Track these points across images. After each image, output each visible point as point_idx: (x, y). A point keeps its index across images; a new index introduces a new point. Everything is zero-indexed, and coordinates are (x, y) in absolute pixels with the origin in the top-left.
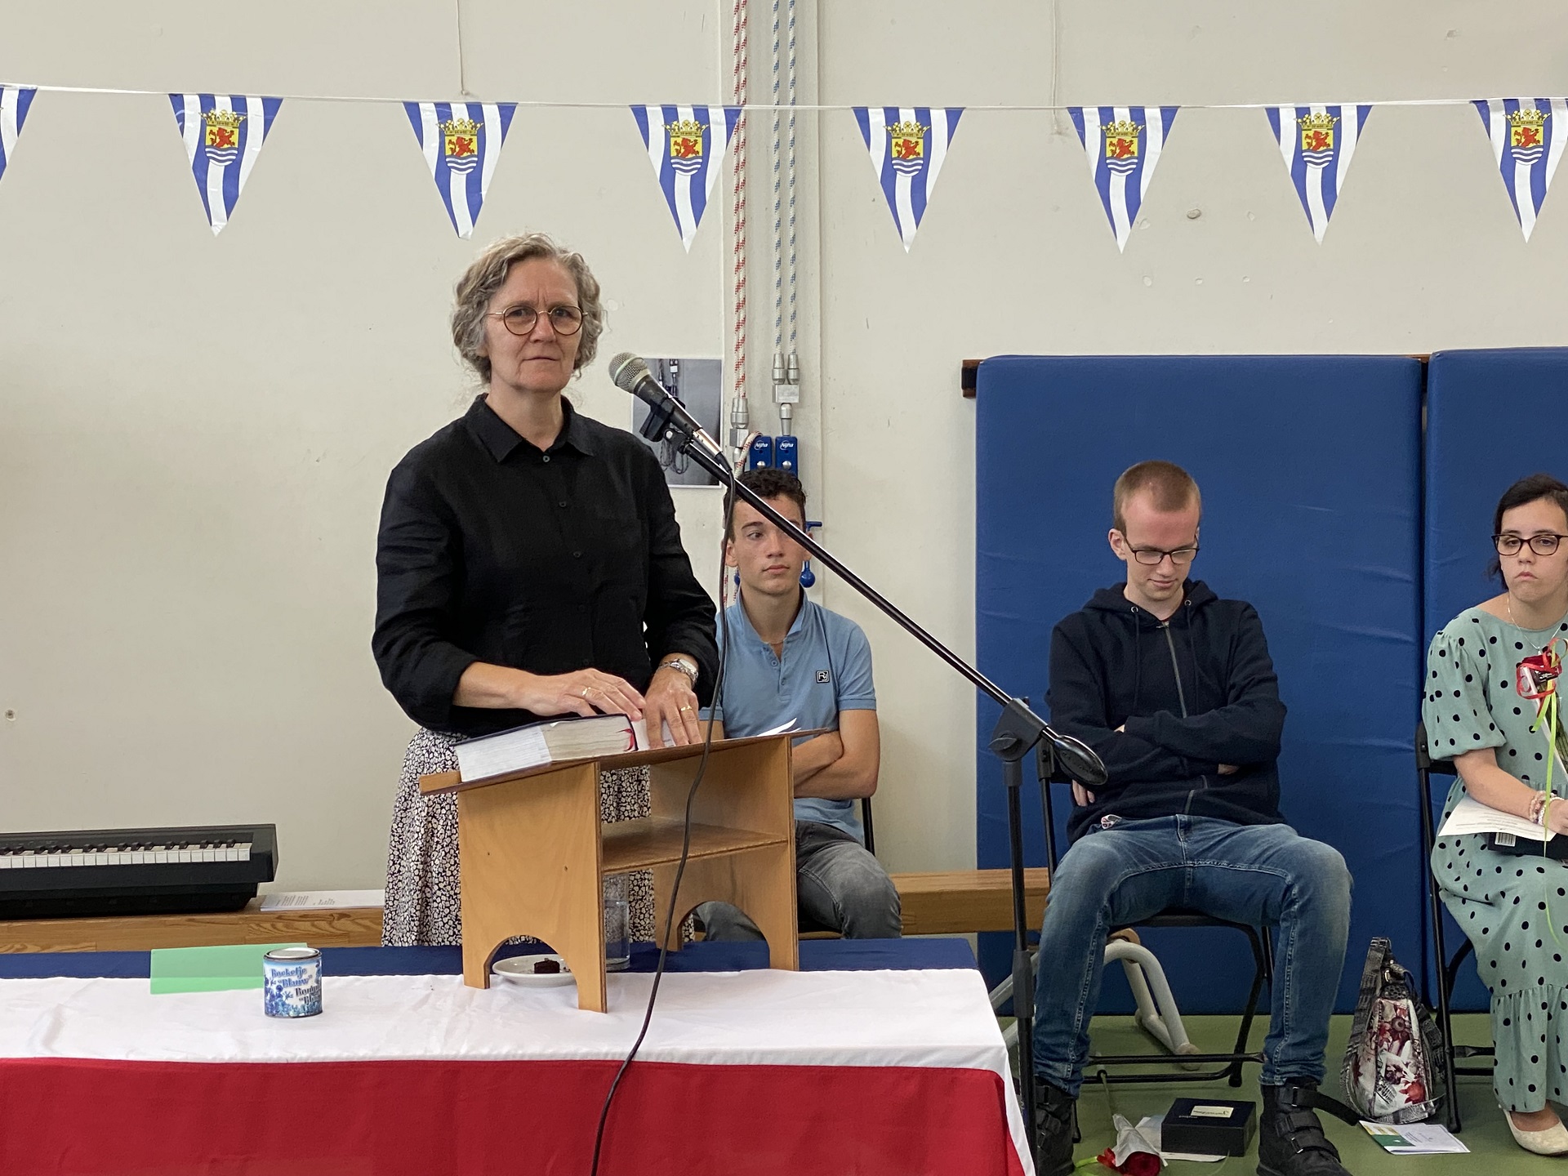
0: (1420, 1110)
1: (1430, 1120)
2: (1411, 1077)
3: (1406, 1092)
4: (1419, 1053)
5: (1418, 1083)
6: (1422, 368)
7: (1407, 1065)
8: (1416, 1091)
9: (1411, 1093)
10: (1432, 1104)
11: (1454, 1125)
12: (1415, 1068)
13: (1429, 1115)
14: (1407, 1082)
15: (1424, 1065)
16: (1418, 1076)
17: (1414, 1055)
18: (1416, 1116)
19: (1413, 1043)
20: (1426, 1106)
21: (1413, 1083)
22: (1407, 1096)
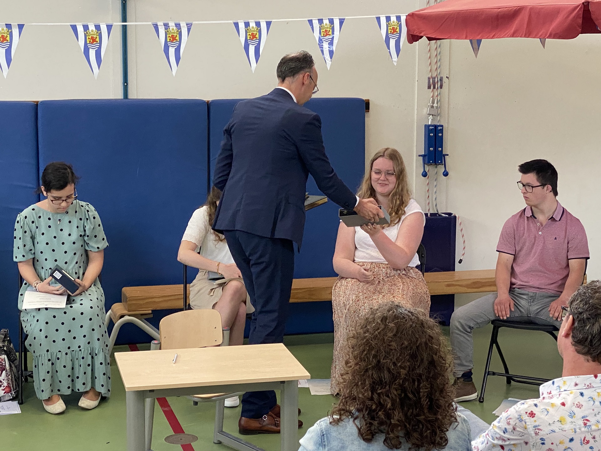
0: (9, 396)
1: (13, 399)
2: (5, 384)
3: (4, 390)
4: (9, 375)
5: (8, 386)
6: (36, 106)
7: (4, 380)
8: (7, 390)
9: (6, 390)
10: (13, 393)
11: (20, 402)
12: (7, 381)
13: (13, 397)
14: (4, 386)
15: (11, 379)
16: (8, 384)
17: (6, 376)
18: (7, 398)
19: (7, 371)
20: (11, 394)
21: (6, 386)
22: (4, 391)
